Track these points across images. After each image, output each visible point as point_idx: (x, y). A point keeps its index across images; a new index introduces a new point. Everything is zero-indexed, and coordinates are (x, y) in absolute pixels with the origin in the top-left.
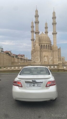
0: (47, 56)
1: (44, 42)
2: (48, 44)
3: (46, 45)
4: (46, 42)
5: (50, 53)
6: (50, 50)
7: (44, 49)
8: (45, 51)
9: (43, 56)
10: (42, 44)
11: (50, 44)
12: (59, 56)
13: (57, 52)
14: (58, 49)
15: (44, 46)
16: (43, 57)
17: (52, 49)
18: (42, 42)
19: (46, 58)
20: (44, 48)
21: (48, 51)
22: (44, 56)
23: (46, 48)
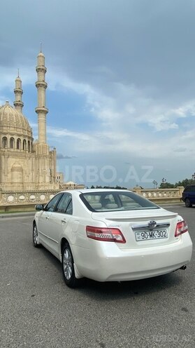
0: (21, 170)
1: (12, 130)
2: (25, 136)
3: (19, 140)
4: (18, 130)
5: (30, 162)
6: (30, 154)
7: (12, 150)
8: (15, 155)
9: (10, 169)
10: (6, 134)
11: (29, 138)
12: (53, 171)
13: (47, 161)
14: (50, 153)
15: (12, 139)
16: (10, 170)
17: (33, 152)
18: (4, 128)
19: (16, 173)
20: (12, 146)
21: (24, 154)
22: (12, 170)
23: (18, 148)
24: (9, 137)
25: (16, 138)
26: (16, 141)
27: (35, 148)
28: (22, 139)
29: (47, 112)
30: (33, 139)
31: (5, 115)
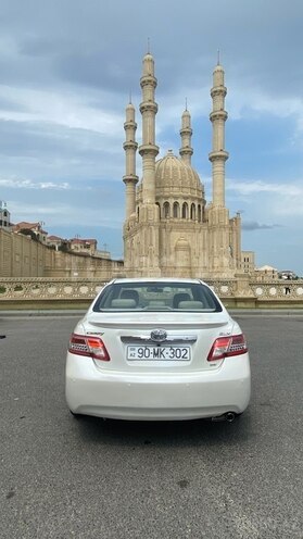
0: (188, 248)
1: (176, 192)
2: (193, 198)
3: (185, 205)
4: (184, 190)
5: (201, 236)
6: (198, 225)
7: (176, 220)
8: (180, 228)
9: (173, 247)
10: (167, 197)
11: (200, 200)
12: (235, 249)
13: (225, 234)
14: (231, 221)
15: (176, 205)
16: (173, 250)
17: (205, 221)
18: (166, 189)
19: (181, 253)
20: (175, 216)
21: (191, 226)
22: (176, 249)
23: (184, 216)
24: (171, 202)
25: (181, 202)
26: (181, 206)
27: (208, 215)
28: (189, 203)
29: (226, 158)
30: (205, 202)
31: (167, 170)
